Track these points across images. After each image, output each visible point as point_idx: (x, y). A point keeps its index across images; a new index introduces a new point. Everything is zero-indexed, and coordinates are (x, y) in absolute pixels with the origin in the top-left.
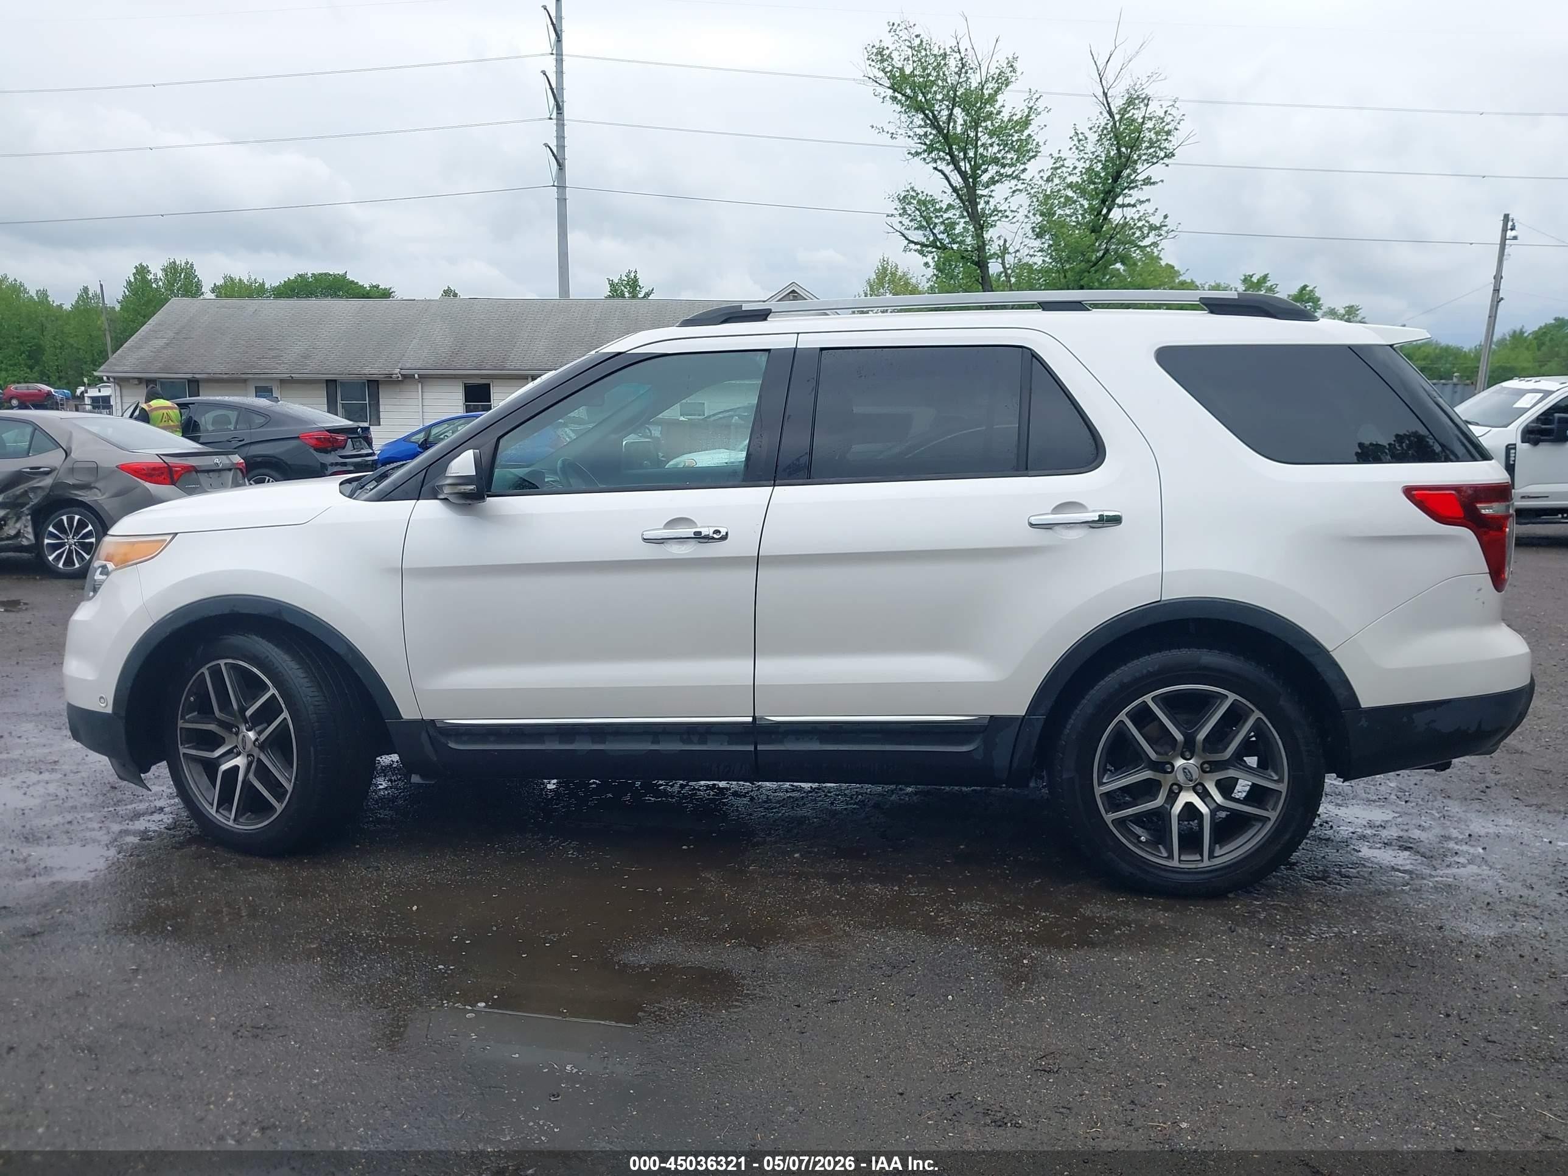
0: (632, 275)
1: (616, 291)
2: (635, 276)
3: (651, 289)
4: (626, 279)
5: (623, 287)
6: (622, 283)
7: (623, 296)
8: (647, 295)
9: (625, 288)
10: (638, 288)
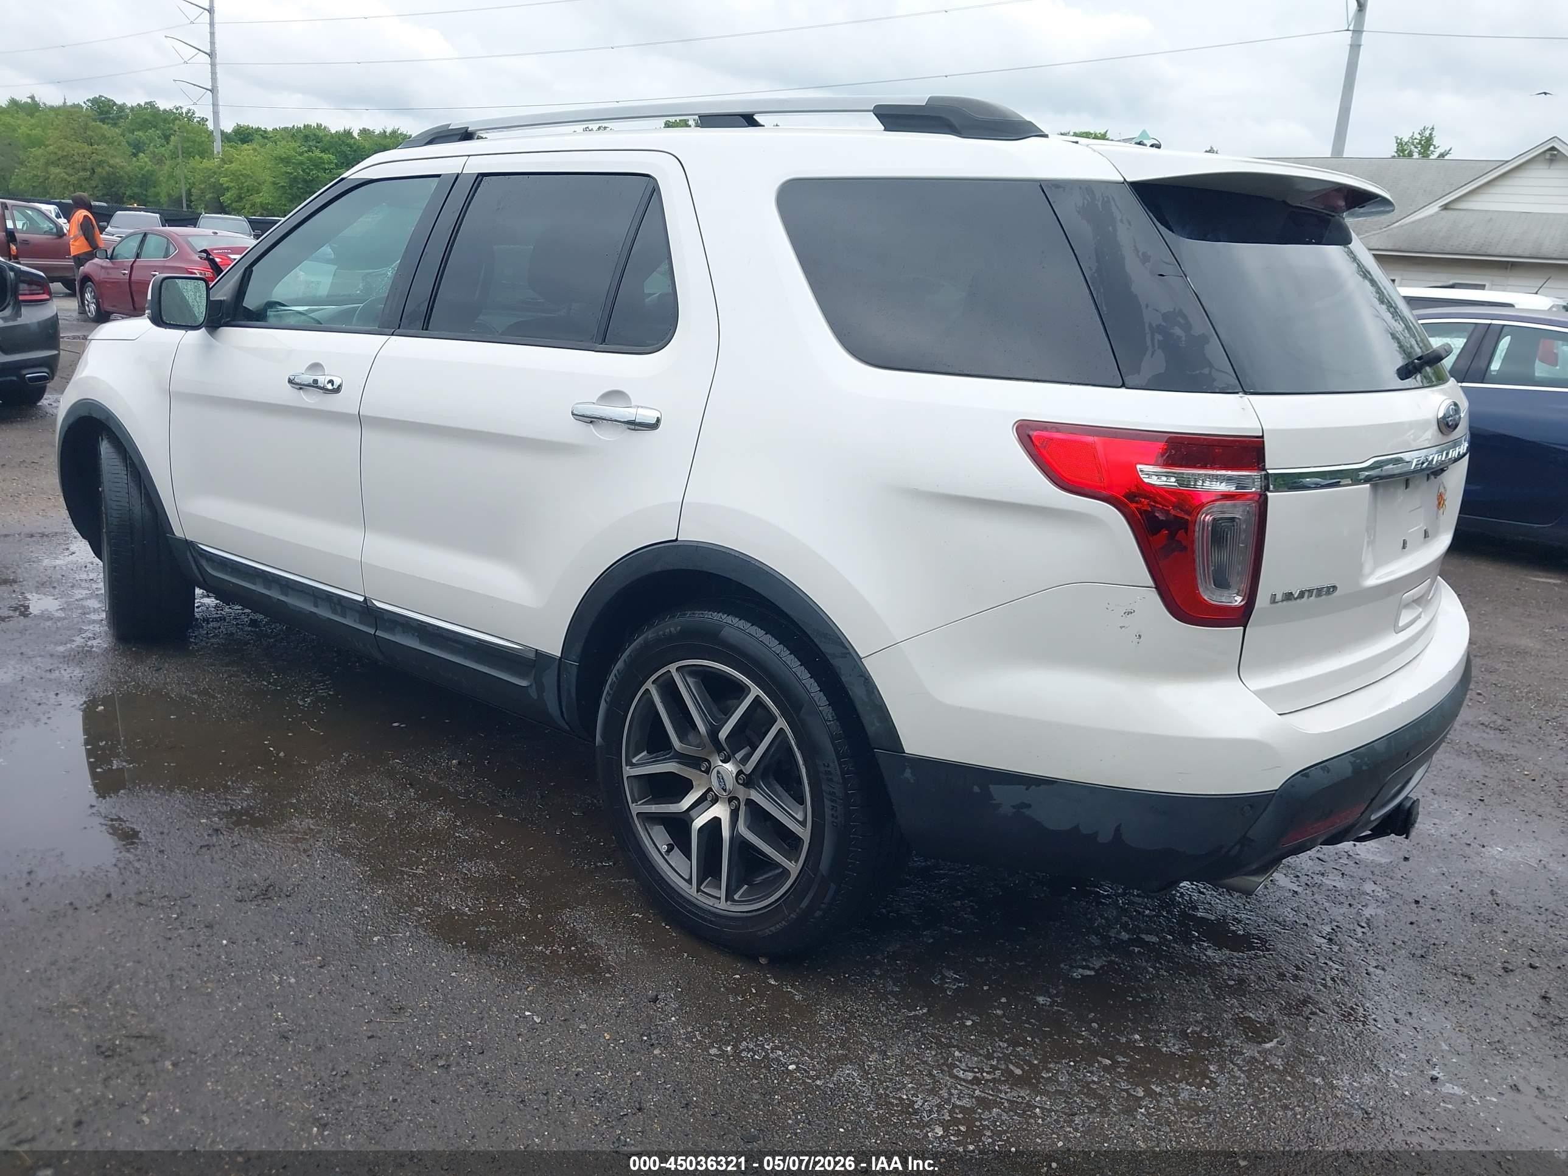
0: (1427, 133)
1: (1403, 150)
2: (1431, 134)
3: (1448, 149)
4: (1419, 137)
5: (1412, 147)
6: (1413, 142)
7: (1410, 155)
8: (1442, 155)
9: (1416, 147)
10: (1432, 148)
